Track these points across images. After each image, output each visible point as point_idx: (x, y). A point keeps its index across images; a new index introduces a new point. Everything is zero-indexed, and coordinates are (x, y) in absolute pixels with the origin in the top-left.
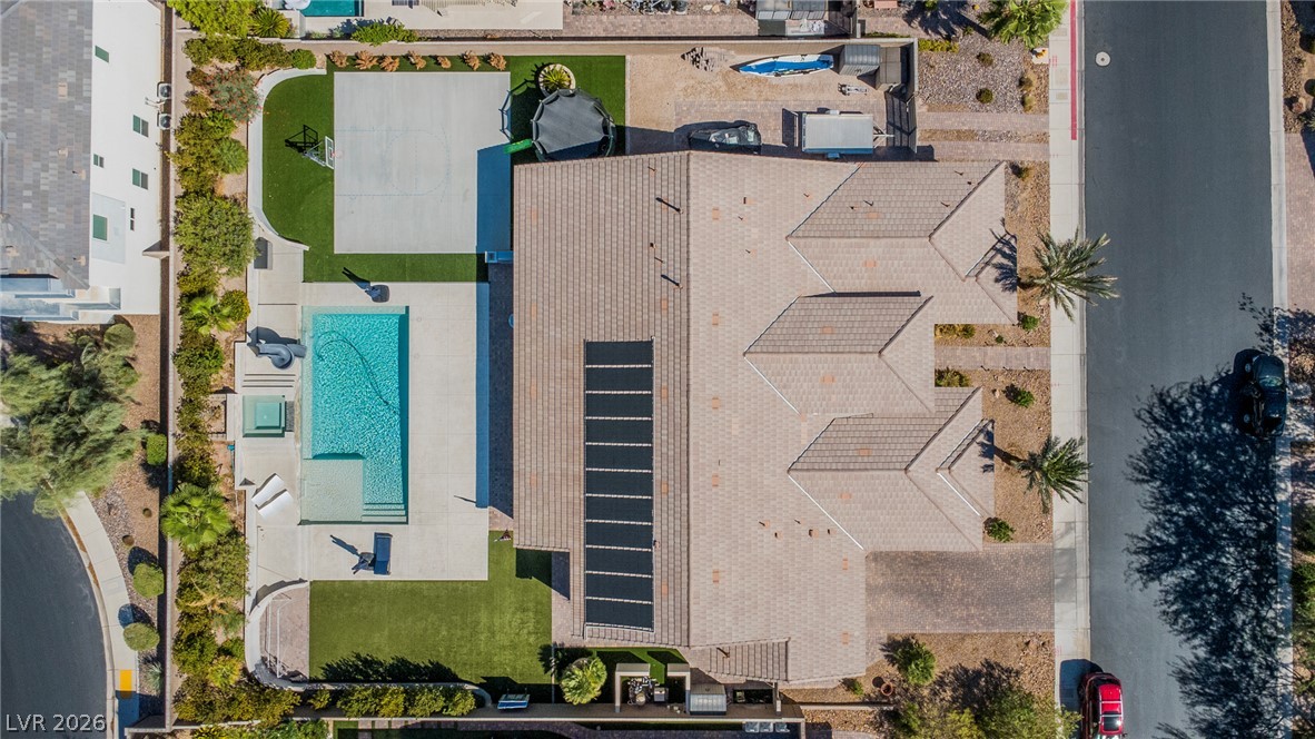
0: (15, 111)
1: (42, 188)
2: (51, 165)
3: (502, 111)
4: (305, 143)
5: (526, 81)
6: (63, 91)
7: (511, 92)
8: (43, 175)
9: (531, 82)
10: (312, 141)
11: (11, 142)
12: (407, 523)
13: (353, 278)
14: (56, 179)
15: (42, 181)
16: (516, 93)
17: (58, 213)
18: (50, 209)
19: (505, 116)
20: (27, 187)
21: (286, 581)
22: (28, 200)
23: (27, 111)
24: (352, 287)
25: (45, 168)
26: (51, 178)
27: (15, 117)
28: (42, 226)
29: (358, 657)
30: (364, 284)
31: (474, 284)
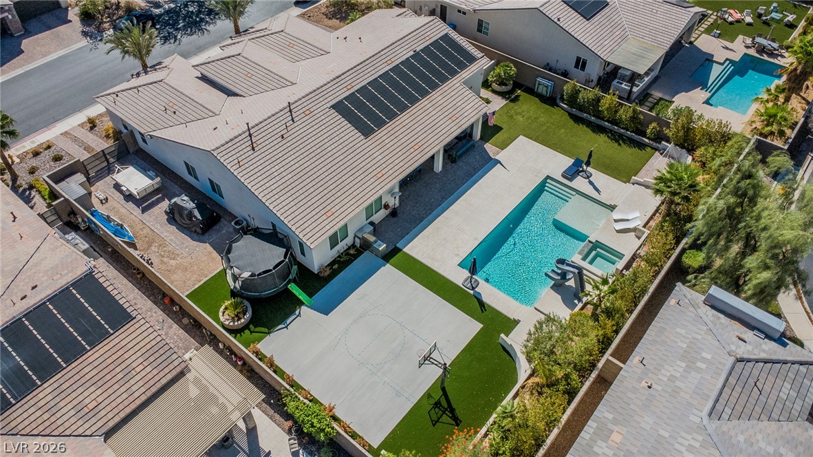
0: (680, 440)
1: (684, 365)
2: (665, 379)
3: (286, 327)
4: (444, 413)
5: (251, 332)
6: (616, 437)
7: (269, 333)
8: (678, 375)
9: (249, 330)
10: (437, 410)
11: (700, 414)
12: (548, 177)
13: (482, 304)
14: (666, 366)
15: (681, 370)
16: (266, 330)
17: (678, 340)
18: (685, 346)
19: (288, 322)
20: (699, 370)
21: (644, 188)
22: (704, 360)
23: (666, 435)
24: (486, 299)
25: (672, 379)
26: (671, 369)
27: (683, 434)
28: (699, 337)
29: (620, 145)
30: (478, 296)
31: (404, 250)
